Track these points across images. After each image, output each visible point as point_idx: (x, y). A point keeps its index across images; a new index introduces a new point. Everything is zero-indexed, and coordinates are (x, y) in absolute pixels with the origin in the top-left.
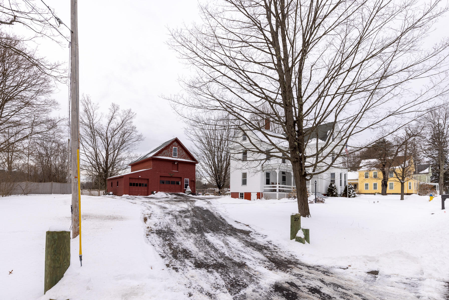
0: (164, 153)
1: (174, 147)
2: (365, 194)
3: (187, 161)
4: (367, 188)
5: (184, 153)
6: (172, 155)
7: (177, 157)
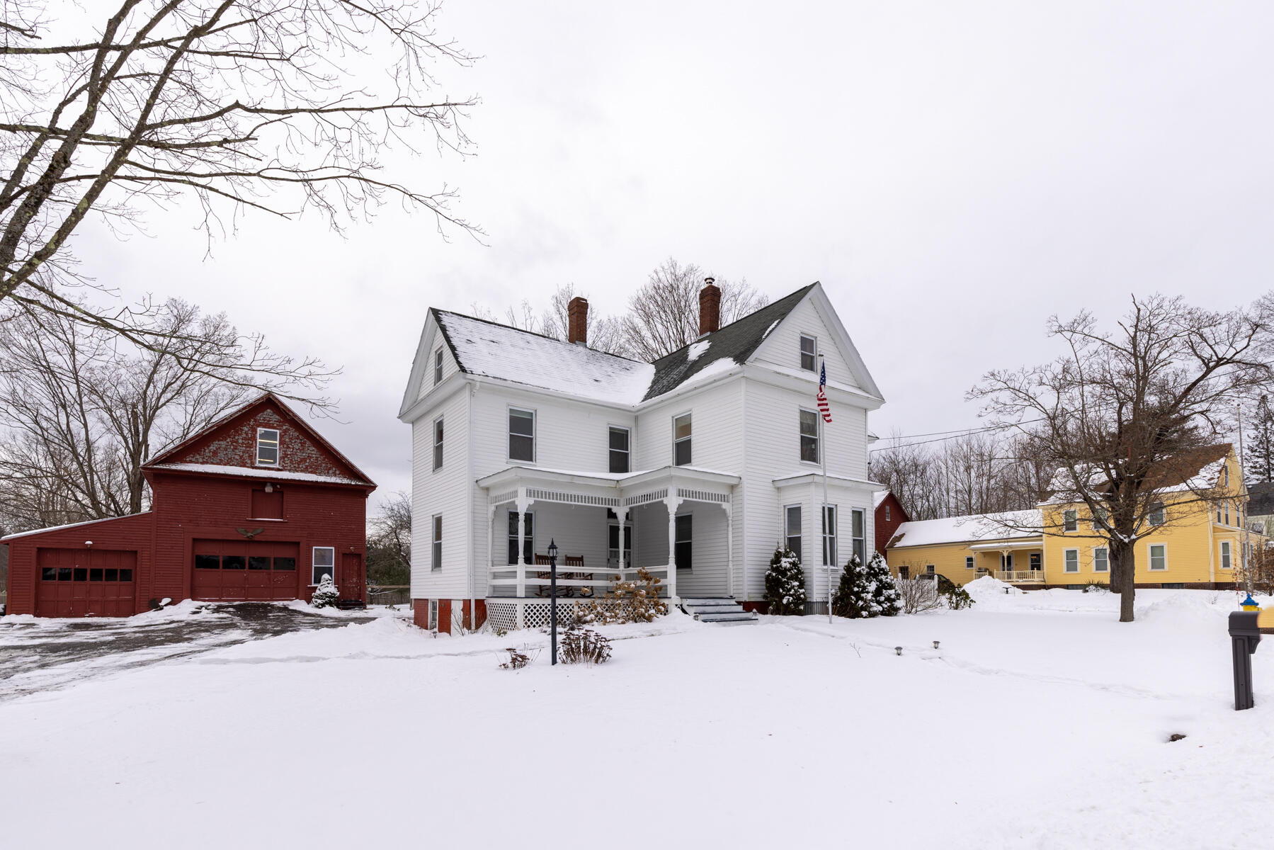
0: (215, 453)
1: (260, 430)
2: (1067, 587)
3: (322, 479)
4: (1072, 566)
5: (312, 451)
6: (252, 457)
7: (277, 466)
